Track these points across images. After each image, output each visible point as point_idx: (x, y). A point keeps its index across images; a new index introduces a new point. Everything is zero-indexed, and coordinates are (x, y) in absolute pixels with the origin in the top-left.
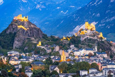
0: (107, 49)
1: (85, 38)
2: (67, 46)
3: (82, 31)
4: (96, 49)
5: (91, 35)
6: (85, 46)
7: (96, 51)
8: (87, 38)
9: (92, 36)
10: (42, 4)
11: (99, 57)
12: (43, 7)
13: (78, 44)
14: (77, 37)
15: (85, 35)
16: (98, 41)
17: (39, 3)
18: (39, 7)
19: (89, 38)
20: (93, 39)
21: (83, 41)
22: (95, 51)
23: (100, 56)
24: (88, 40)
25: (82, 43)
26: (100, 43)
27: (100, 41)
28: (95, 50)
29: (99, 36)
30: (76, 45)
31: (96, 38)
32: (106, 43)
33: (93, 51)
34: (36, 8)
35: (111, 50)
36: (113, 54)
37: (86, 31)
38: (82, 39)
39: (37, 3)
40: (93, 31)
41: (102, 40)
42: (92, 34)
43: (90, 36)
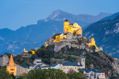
0: (105, 66)
1: (62, 46)
2: (28, 62)
3: (57, 37)
4: (83, 63)
5: (74, 41)
6: (63, 60)
7: (84, 67)
8: (67, 46)
9: (76, 44)
10: (15, 44)
11: (89, 76)
12: (17, 47)
13: (49, 57)
14: (48, 46)
15: (62, 42)
16: (87, 51)
17: (11, 43)
18: (11, 47)
19: (70, 47)
20: (78, 49)
21: (58, 52)
22: (81, 68)
23: (92, 75)
24: (68, 49)
25: (56, 56)
26: (92, 55)
27: (91, 51)
28: (81, 65)
29: (90, 44)
30: (46, 59)
31: (82, 47)
32: (102, 55)
33: (77, 67)
34: (8, 49)
35: (111, 68)
36: (116, 75)
37: (65, 36)
38: (57, 49)
39: (9, 43)
40: (78, 35)
41: (94, 51)
42: (76, 40)
43: (72, 43)
